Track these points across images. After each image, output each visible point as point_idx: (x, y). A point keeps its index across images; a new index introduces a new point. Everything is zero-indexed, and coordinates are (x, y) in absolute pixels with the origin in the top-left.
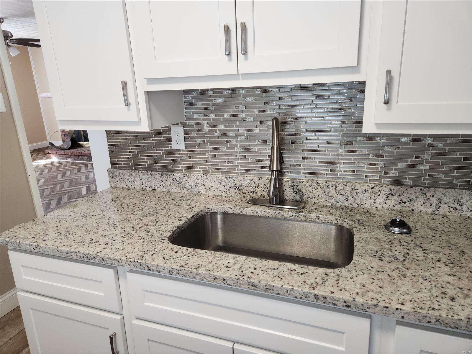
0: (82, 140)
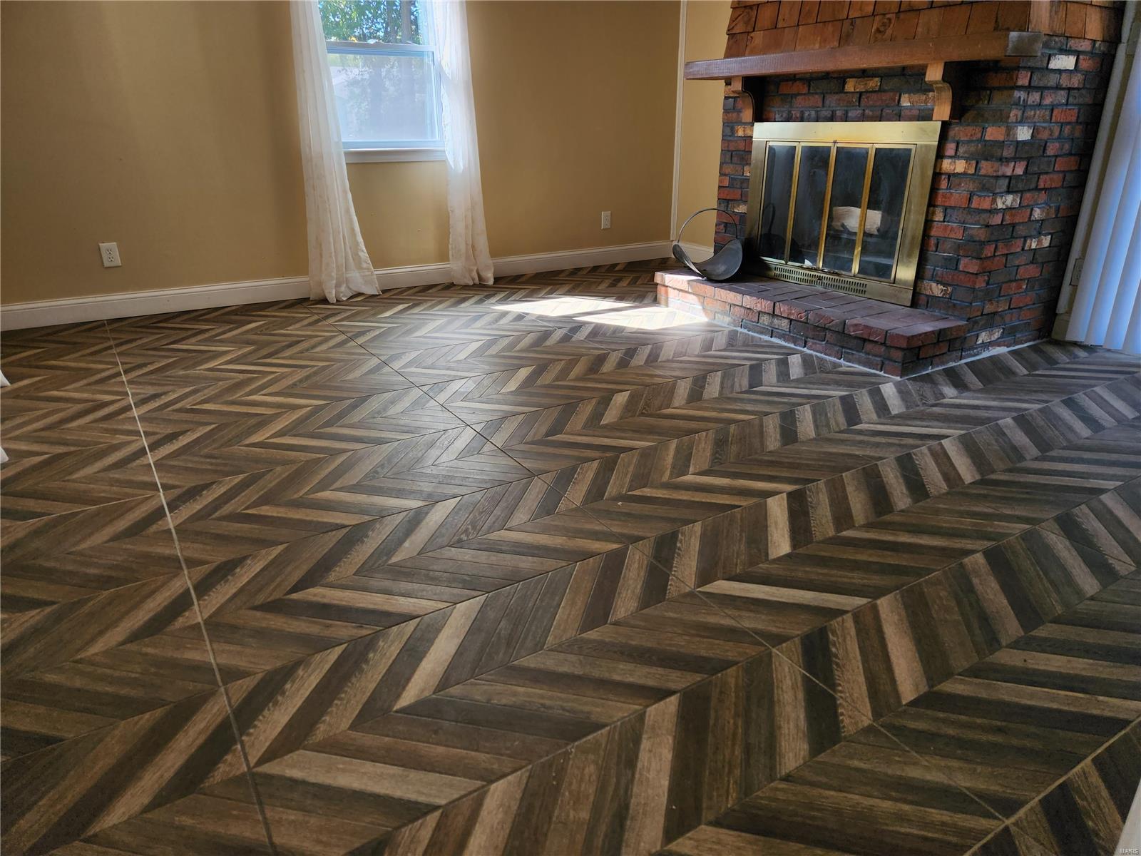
0: (783, 253)
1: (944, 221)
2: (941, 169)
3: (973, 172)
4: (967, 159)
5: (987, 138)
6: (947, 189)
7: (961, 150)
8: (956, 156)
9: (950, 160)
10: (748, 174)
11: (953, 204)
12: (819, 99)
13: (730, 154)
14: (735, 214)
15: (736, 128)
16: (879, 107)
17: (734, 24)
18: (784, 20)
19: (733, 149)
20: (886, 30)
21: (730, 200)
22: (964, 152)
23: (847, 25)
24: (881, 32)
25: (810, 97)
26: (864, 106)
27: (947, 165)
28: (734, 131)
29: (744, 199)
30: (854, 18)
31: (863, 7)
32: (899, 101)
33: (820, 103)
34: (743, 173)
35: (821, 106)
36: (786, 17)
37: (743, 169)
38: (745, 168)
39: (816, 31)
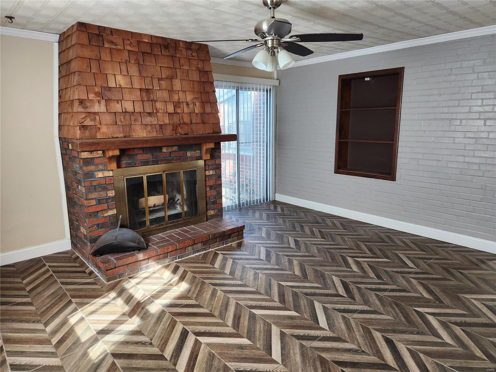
1: (210, 190)
3: (215, 173)
4: (212, 170)
5: (217, 163)
6: (209, 180)
10: (111, 195)
11: (211, 185)
12: (151, 155)
13: (94, 187)
14: (106, 217)
15: (96, 173)
16: (179, 157)
17: (83, 120)
18: (121, 121)
19: (96, 185)
20: (176, 130)
21: (99, 211)
22: (211, 168)
23: (158, 127)
24: (174, 130)
25: (145, 155)
26: (173, 157)
27: (207, 173)
28: (94, 175)
29: (110, 208)
30: (161, 124)
31: (164, 121)
32: (186, 154)
33: (151, 157)
34: (107, 195)
35: (152, 158)
36: (122, 120)
37: (107, 193)
38: (108, 192)
39: (142, 128)
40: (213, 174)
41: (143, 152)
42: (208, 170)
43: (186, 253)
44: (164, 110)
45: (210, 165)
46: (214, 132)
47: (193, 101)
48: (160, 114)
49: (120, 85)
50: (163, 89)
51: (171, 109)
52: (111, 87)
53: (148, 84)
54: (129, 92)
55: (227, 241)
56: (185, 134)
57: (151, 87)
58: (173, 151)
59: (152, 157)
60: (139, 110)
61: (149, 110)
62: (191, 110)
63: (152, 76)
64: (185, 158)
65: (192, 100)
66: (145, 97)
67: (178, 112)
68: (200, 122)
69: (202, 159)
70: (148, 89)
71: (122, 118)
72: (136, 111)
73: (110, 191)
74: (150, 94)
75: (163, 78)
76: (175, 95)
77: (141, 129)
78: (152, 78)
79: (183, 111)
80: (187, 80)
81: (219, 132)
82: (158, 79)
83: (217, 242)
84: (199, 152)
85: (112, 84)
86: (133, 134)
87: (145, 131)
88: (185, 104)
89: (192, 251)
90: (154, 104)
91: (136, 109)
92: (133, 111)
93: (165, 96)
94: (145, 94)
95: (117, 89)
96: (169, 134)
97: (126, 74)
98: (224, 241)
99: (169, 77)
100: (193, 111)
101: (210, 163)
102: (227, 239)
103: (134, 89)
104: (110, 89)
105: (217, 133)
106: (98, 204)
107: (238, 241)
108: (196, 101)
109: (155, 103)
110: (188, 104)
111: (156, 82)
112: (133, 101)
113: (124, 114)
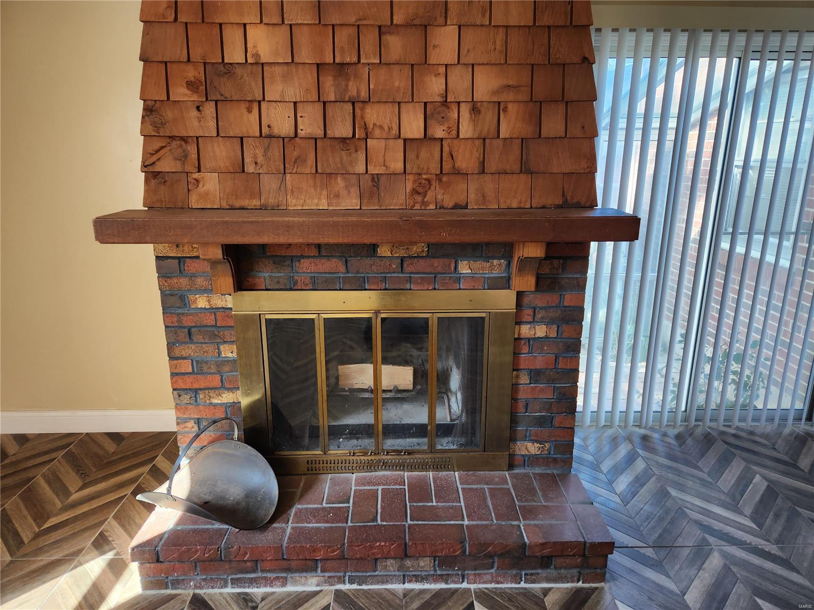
1: (530, 383)
2: (519, 334)
3: (555, 335)
4: (547, 324)
5: (566, 304)
6: (529, 353)
7: (539, 316)
8: (533, 322)
9: (529, 326)
10: (230, 355)
11: (538, 367)
12: (340, 264)
13: (186, 330)
14: (215, 405)
15: (191, 297)
16: (431, 273)
17: (154, 158)
18: (256, 163)
19: (191, 325)
20: (426, 192)
21: (201, 389)
22: (543, 318)
23: (366, 181)
24: (419, 193)
25: (324, 261)
26: (410, 273)
27: (525, 330)
28: (187, 301)
29: (227, 386)
30: (377, 174)
31: (387, 164)
32: (456, 268)
33: (342, 269)
34: (219, 353)
35: (344, 271)
36: (260, 160)
37: (219, 349)
38: (222, 347)
39: (318, 183)
40: (546, 337)
41: (319, 253)
42: (529, 323)
43: (377, 573)
44: (390, 129)
45: (541, 308)
46: (565, 205)
47: (495, 99)
48: (375, 141)
49: (256, 55)
50: (393, 60)
51: (413, 126)
52: (231, 64)
53: (342, 49)
54: (284, 76)
55: (532, 574)
56: (456, 206)
57: (351, 58)
58: (410, 257)
59: (344, 268)
60: (309, 131)
61: (342, 128)
62: (486, 129)
63: (360, 20)
64: (450, 277)
65: (495, 93)
66: (332, 89)
67: (437, 136)
68: (516, 167)
69: (509, 288)
70: (342, 65)
71: (259, 152)
72: (301, 133)
73: (226, 346)
74: (348, 80)
75: (396, 25)
76: (434, 79)
77: (315, 187)
78: (358, 26)
79: (454, 132)
80: (482, 26)
81: (588, 205)
82: (377, 30)
83: (492, 568)
84: (500, 265)
85: (235, 55)
86: (289, 200)
87: (325, 192)
88: (465, 109)
89: (397, 573)
90: (358, 111)
91: (300, 126)
92: (292, 135)
93: (397, 84)
94: (332, 83)
95: (250, 67)
96: (401, 205)
97: (276, 20)
98: (521, 569)
99: (417, 22)
100: (493, 132)
101: (540, 300)
102: (535, 568)
103: (300, 67)
104: (228, 69)
105: (580, 206)
106: (197, 374)
107: (580, 584)
108: (511, 97)
109: (362, 109)
110: (475, 109)
111: (369, 40)
112: (295, 103)
113: (266, 141)
